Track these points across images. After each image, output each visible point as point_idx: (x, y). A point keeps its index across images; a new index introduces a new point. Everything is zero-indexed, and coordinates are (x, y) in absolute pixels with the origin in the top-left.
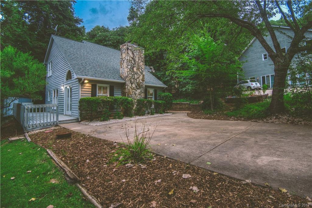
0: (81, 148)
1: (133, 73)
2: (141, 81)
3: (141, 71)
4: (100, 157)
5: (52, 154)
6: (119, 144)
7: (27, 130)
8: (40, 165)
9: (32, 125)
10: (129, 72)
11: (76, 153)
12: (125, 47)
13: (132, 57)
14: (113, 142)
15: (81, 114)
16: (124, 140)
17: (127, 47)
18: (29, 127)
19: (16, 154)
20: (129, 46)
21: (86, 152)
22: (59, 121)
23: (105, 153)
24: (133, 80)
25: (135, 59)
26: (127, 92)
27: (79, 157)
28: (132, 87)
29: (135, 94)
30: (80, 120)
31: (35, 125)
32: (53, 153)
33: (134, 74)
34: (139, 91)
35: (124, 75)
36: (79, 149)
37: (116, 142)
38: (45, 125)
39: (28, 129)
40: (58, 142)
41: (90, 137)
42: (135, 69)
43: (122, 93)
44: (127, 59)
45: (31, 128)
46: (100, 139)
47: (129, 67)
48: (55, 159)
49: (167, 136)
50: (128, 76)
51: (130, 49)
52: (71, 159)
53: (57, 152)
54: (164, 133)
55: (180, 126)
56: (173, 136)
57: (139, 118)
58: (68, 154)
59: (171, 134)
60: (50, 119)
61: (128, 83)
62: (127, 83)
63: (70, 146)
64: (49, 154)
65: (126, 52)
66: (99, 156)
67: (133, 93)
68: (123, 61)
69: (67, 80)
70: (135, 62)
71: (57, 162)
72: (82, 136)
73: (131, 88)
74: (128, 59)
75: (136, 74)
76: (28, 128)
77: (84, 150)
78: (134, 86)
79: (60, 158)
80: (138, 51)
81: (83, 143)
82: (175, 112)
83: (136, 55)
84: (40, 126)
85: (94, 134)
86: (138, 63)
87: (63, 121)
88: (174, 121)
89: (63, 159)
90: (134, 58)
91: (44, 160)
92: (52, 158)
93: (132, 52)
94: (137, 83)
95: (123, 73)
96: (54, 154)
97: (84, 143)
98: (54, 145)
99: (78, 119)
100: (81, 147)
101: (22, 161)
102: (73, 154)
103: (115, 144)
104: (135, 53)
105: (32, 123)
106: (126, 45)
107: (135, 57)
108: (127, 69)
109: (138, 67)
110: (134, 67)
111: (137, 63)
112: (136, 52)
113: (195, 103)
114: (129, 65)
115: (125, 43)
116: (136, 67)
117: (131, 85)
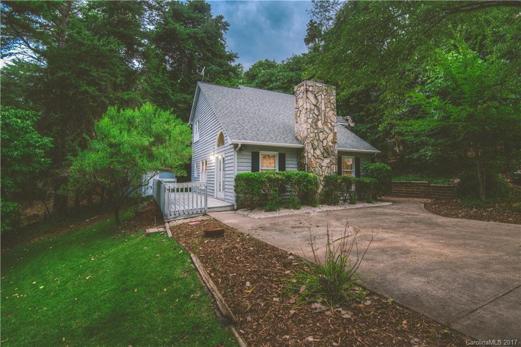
0: (237, 258)
1: (316, 131)
2: (330, 144)
3: (330, 126)
4: (267, 279)
5: (198, 264)
6: (298, 258)
7: (168, 219)
8: (182, 279)
9: (174, 211)
10: (309, 130)
11: (230, 266)
12: (302, 88)
13: (315, 103)
14: (287, 252)
15: (237, 198)
16: (305, 251)
17: (306, 88)
18: (171, 215)
19: (153, 255)
20: (309, 86)
21: (245, 266)
22: (209, 208)
23: (276, 273)
24: (316, 143)
25: (320, 107)
26: (307, 163)
27: (235, 274)
28: (315, 155)
29: (321, 167)
30: (235, 207)
31: (178, 212)
32: (198, 261)
33: (317, 132)
34: (327, 161)
35: (301, 135)
36: (235, 259)
37: (291, 254)
38: (191, 213)
40: (206, 242)
41: (252, 239)
42: (320, 124)
43: (298, 164)
44: (307, 109)
45: (173, 216)
46: (266, 245)
47: (310, 121)
48: (201, 273)
49: (387, 251)
50: (309, 137)
51: (310, 91)
52: (224, 276)
53: (204, 260)
54: (381, 245)
55: (413, 232)
56: (401, 253)
57: (328, 209)
58: (218, 267)
59: (396, 248)
60: (197, 205)
61: (308, 148)
62: (307, 148)
63: (222, 251)
64: (193, 263)
65: (305, 96)
66: (265, 278)
67: (316, 164)
68: (299, 112)
69: (219, 146)
70: (319, 112)
71: (204, 278)
72: (239, 236)
73: (313, 156)
74: (308, 107)
75: (321, 132)
76: (169, 215)
77: (242, 262)
78: (318, 152)
79: (208, 272)
80: (324, 93)
81: (240, 250)
82: (397, 199)
83: (322, 99)
84: (184, 213)
85: (256, 234)
86: (325, 113)
87: (214, 208)
88: (398, 219)
89: (213, 274)
90: (318, 105)
91: (187, 272)
92: (196, 270)
93: (315, 95)
94: (323, 147)
95: (300, 131)
96: (201, 263)
97: (242, 249)
98: (201, 247)
99: (233, 205)
100: (238, 255)
101: (159, 269)
102: (226, 268)
103: (291, 257)
105: (174, 209)
106: (303, 85)
107: (319, 103)
108: (307, 125)
109: (324, 120)
110: (318, 120)
111: (323, 114)
112: (321, 95)
113: (440, 183)
114: (309, 118)
115: (303, 83)
116: (321, 119)
117: (314, 152)
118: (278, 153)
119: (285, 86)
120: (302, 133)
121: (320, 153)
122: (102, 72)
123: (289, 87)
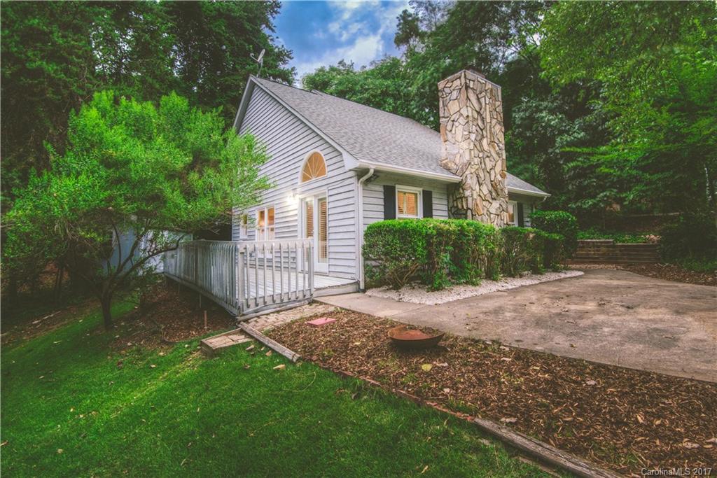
1: (481, 155)
2: (499, 177)
3: (497, 149)
7: (244, 315)
9: (256, 299)
10: (472, 152)
12: (457, 83)
13: (478, 110)
15: (368, 272)
17: (466, 83)
18: (248, 306)
20: (470, 80)
22: (318, 289)
24: (482, 175)
25: (484, 116)
26: (470, 206)
28: (482, 195)
29: (489, 213)
30: (362, 286)
31: (262, 300)
33: (483, 157)
34: (496, 204)
35: (457, 162)
38: (286, 300)
39: (245, 312)
42: (485, 142)
43: (449, 210)
44: (468, 116)
45: (253, 308)
47: (473, 137)
50: (472, 163)
51: (472, 88)
60: (289, 287)
61: (471, 182)
62: (469, 181)
65: (463, 96)
67: (483, 209)
68: (450, 122)
70: (484, 124)
73: (480, 196)
74: (470, 115)
75: (488, 157)
76: (245, 307)
78: (485, 190)
80: (488, 94)
83: (486, 104)
84: (274, 301)
86: (490, 127)
87: (324, 289)
90: (482, 112)
93: (477, 95)
94: (491, 181)
95: (455, 155)
99: (358, 283)
104: (483, 99)
105: (255, 295)
106: (460, 78)
107: (483, 110)
108: (469, 144)
109: (490, 139)
110: (483, 137)
111: (488, 127)
112: (485, 97)
114: (472, 132)
115: (458, 74)
116: (487, 136)
117: (480, 190)
118: (421, 189)
119: (377, 100)
120: (458, 156)
121: (488, 192)
122: (73, 40)
123: (382, 103)
